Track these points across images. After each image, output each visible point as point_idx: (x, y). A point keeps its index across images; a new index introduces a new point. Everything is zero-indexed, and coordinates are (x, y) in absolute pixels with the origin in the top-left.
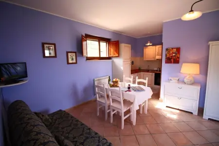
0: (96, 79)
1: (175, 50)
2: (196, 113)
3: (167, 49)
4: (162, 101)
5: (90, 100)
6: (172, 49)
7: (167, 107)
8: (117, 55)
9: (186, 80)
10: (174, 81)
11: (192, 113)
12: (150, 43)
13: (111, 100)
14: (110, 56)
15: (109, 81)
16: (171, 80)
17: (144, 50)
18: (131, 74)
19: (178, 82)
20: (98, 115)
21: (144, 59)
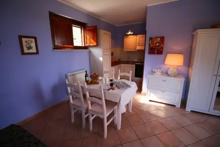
0: (69, 74)
1: (159, 39)
2: (178, 105)
3: (151, 39)
4: (145, 95)
5: (62, 100)
6: (156, 38)
7: (150, 101)
8: (95, 44)
9: (169, 72)
10: (158, 73)
11: (174, 106)
12: (132, 32)
13: (89, 102)
14: (86, 45)
15: (86, 77)
16: (155, 72)
17: (125, 39)
18: (112, 66)
19: (162, 75)
20: (73, 121)
21: (125, 50)
